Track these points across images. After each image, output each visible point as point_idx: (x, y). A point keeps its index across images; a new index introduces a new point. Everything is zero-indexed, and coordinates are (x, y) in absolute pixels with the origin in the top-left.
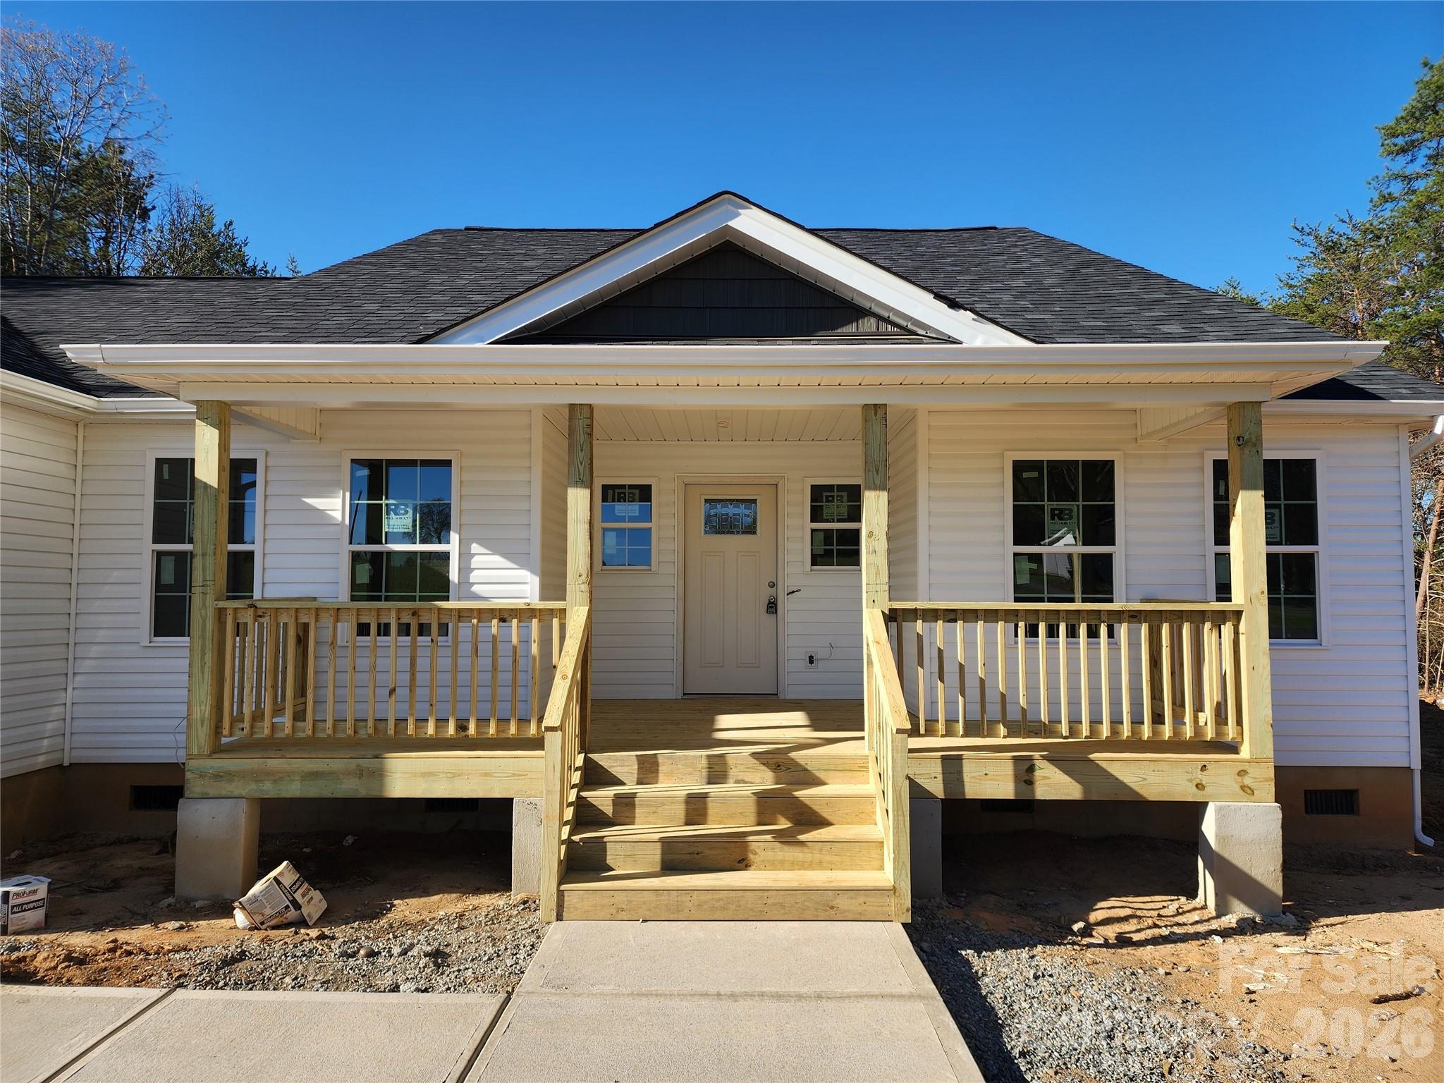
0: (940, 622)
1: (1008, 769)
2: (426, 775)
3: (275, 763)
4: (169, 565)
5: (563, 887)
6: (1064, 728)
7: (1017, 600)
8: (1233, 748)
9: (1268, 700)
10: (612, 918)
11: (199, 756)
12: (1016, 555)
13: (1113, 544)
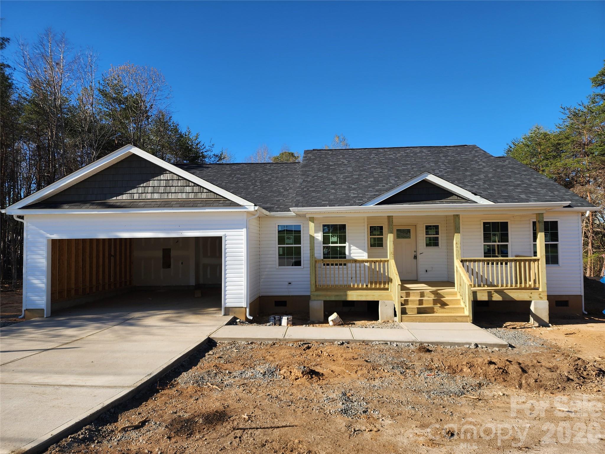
0: (472, 262)
1: (486, 294)
2: (361, 296)
3: (329, 293)
4: (281, 249)
5: (402, 316)
6: (500, 285)
7: (485, 257)
8: (538, 289)
9: (545, 278)
10: (412, 322)
11: (313, 292)
12: (484, 245)
13: (508, 242)
